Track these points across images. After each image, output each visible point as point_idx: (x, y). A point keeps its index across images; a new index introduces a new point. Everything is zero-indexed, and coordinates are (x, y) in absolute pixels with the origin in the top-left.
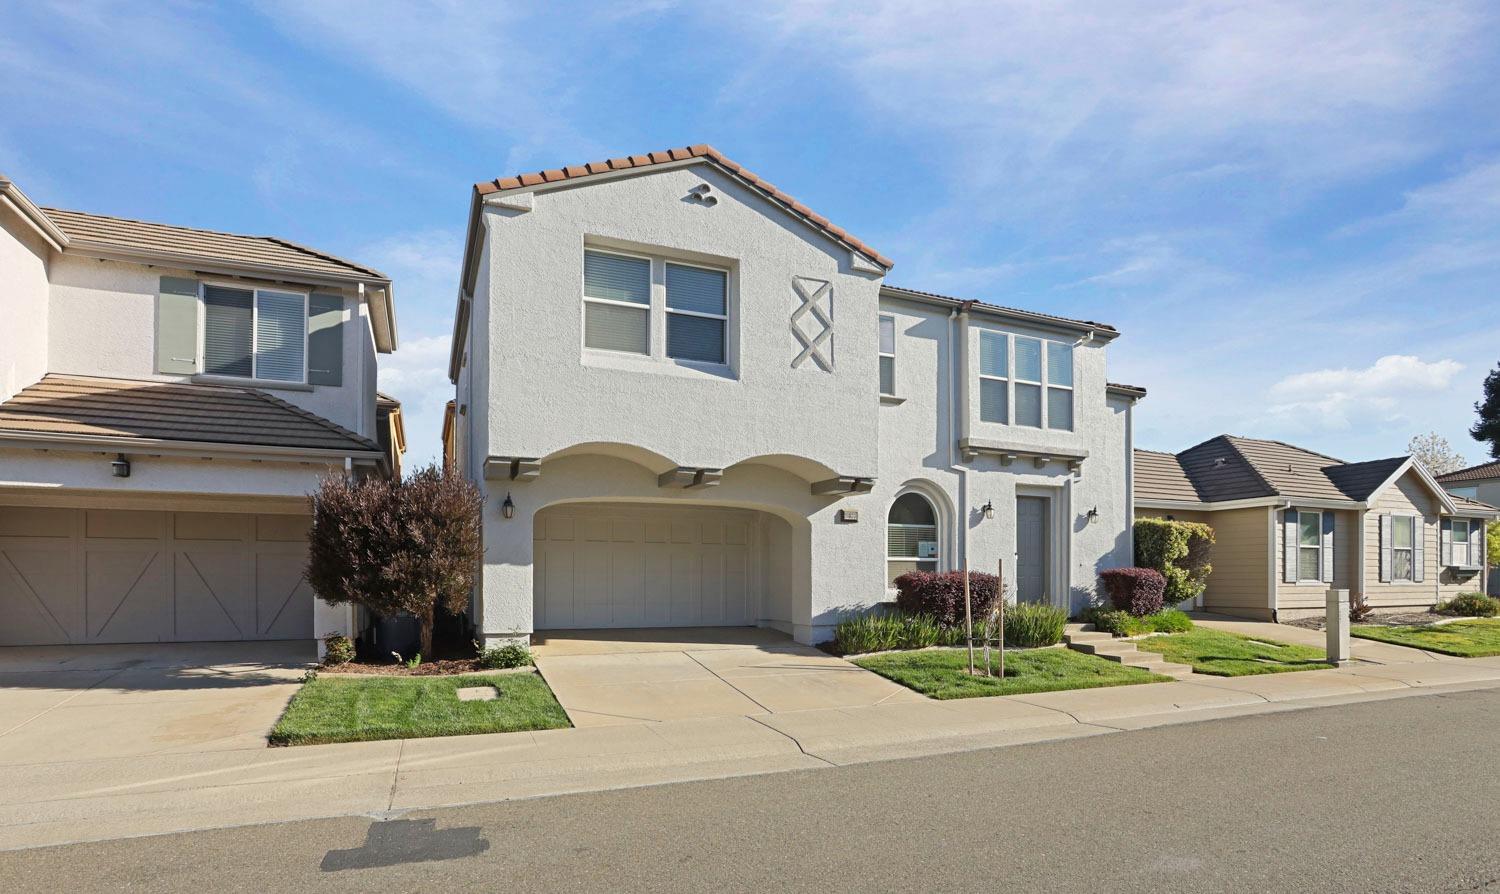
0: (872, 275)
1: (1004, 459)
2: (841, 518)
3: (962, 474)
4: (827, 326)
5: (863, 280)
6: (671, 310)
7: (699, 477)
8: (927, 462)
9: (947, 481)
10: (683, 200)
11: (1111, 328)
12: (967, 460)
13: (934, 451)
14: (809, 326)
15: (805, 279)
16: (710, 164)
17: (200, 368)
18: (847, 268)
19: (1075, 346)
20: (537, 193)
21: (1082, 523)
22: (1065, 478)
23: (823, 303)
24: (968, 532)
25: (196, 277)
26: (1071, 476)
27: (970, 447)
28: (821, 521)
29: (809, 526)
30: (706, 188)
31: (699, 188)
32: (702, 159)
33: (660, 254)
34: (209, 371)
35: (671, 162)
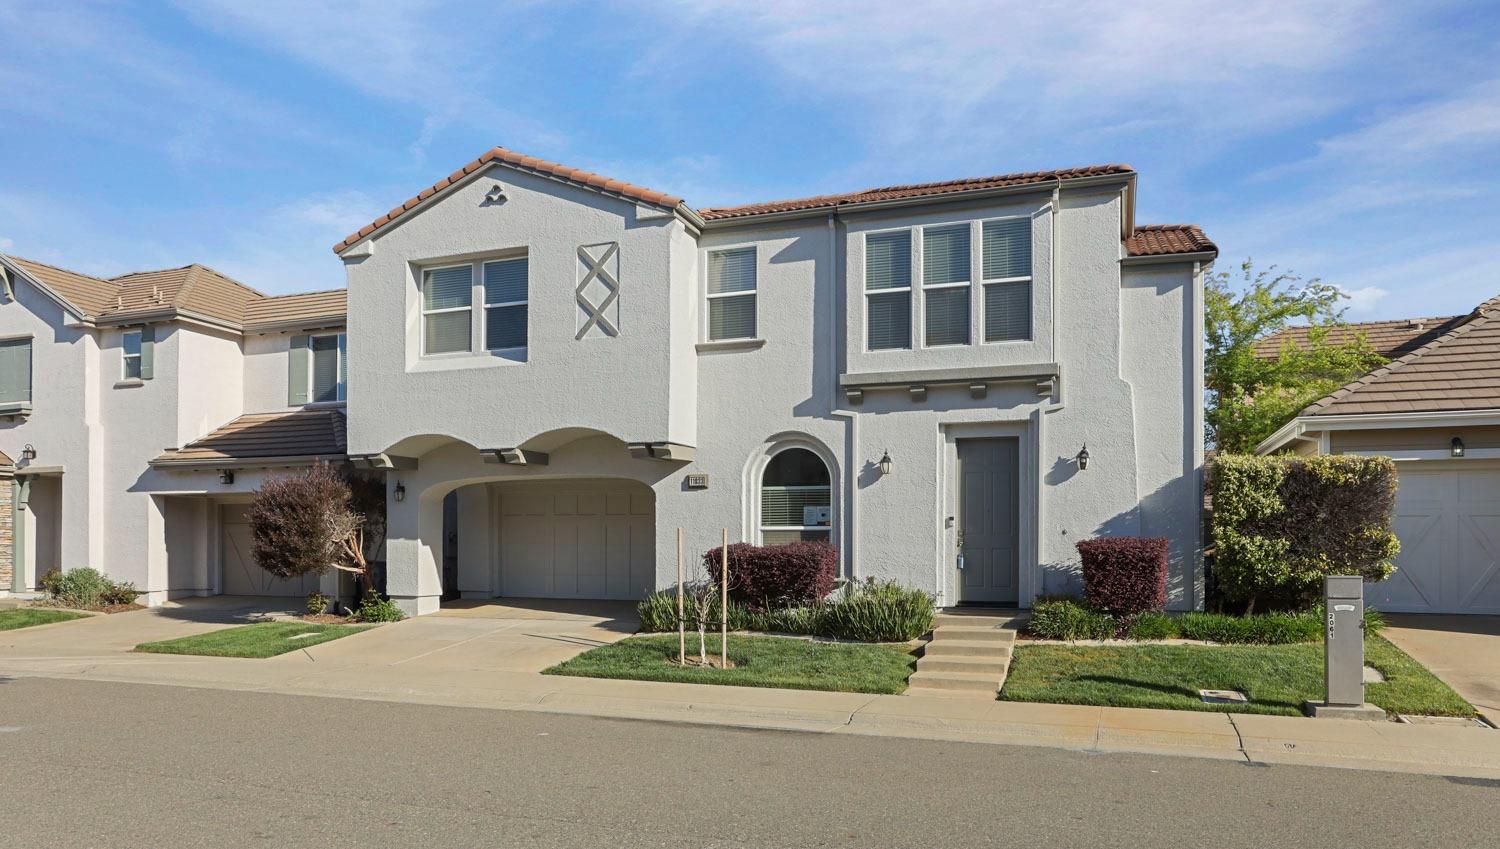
0: (660, 222)
1: (919, 393)
2: (687, 486)
3: (849, 420)
4: (612, 287)
5: (654, 228)
6: (489, 306)
7: (501, 457)
8: (799, 411)
9: (827, 432)
10: (480, 206)
11: (1117, 170)
12: (855, 402)
13: (811, 395)
14: (596, 293)
15: (591, 246)
16: (498, 165)
17: (310, 400)
18: (633, 223)
19: (1036, 216)
20: (374, 239)
21: (1064, 471)
22: (1033, 407)
23: (609, 268)
24: (857, 492)
25: (306, 333)
26: (1045, 404)
27: (846, 386)
28: (666, 489)
29: (652, 496)
30: (497, 189)
31: (492, 192)
32: (491, 163)
33: (478, 258)
34: (317, 399)
35: (466, 178)
